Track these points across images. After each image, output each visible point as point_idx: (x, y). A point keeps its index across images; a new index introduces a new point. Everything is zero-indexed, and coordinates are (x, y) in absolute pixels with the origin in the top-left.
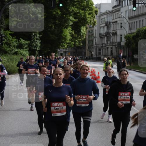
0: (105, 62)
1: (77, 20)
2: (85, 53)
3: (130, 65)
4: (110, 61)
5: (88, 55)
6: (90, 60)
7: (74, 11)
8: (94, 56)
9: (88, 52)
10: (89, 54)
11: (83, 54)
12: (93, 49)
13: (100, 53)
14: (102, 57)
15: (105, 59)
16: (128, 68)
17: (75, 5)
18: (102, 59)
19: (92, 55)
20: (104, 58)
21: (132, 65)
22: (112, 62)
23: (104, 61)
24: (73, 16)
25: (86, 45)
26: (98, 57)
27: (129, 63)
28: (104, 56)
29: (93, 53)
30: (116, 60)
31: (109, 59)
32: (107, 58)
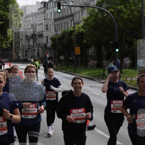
1: (3, 22)
2: (12, 55)
3: (57, 66)
4: (37, 62)
5: (15, 56)
6: (17, 62)
8: (21, 58)
9: (15, 54)
10: (16, 56)
11: (10, 56)
12: (20, 51)
13: (26, 55)
14: (29, 59)
15: (32, 61)
16: (55, 69)
19: (19, 57)
20: (30, 60)
21: (59, 66)
22: (39, 63)
23: (30, 62)
25: (12, 47)
26: (24, 58)
27: (55, 64)
28: (30, 57)
29: (20, 55)
30: (43, 61)
31: (35, 60)
32: (33, 60)
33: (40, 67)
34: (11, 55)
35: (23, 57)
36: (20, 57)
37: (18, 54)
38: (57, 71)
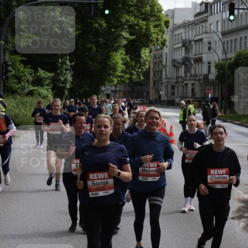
0: (182, 108)
1: (134, 37)
2: (148, 93)
3: (225, 113)
4: (191, 106)
5: (153, 96)
6: (156, 106)
7: (129, 22)
8: (164, 98)
9: (154, 91)
10: (156, 95)
11: (145, 95)
12: (162, 86)
13: (173, 94)
14: (177, 100)
15: (182, 104)
16: (222, 119)
17: (132, 12)
18: (177, 103)
19: (160, 96)
20: (180, 101)
21: (228, 112)
22: (195, 108)
23: (180, 106)
24: (127, 30)
25: (149, 80)
26: (169, 99)
27: (223, 110)
28: (180, 97)
29: (162, 93)
30: (201, 104)
31: (188, 103)
32: (185, 102)
33: (196, 115)
34: (146, 93)
35: (168, 97)
36: (162, 97)
37: (159, 92)
38: (225, 121)
